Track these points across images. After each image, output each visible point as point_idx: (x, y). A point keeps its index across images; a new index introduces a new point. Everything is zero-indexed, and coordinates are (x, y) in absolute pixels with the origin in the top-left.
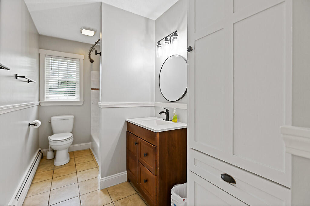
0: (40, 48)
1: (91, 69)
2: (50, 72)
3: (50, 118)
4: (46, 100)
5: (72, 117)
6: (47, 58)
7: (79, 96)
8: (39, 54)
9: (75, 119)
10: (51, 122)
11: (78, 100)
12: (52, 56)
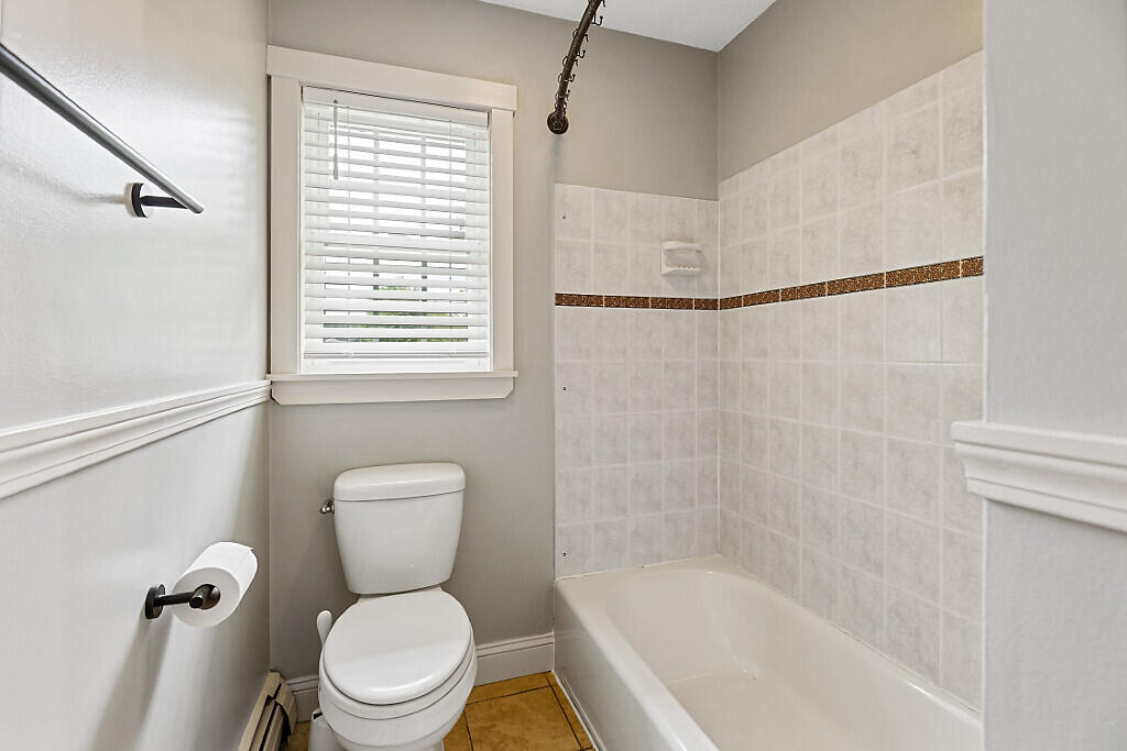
0: (272, 40)
1: (556, 173)
2: (332, 193)
3: (332, 489)
4: (307, 368)
5: (454, 476)
6: (315, 110)
7: (487, 345)
8: (269, 78)
9: (470, 493)
10: (332, 512)
11: (485, 366)
12: (339, 93)
